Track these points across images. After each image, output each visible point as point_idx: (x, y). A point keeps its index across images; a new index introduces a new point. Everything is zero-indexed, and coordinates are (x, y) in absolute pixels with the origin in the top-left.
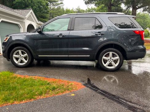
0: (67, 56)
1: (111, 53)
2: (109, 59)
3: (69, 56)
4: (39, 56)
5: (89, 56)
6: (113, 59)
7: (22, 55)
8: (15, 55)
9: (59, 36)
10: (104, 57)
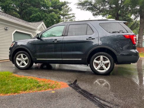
0: (61, 59)
1: (102, 57)
2: (100, 63)
3: (63, 59)
4: (37, 59)
5: (81, 59)
6: (103, 63)
7: (23, 59)
8: (17, 59)
9: (54, 41)
10: (95, 61)
